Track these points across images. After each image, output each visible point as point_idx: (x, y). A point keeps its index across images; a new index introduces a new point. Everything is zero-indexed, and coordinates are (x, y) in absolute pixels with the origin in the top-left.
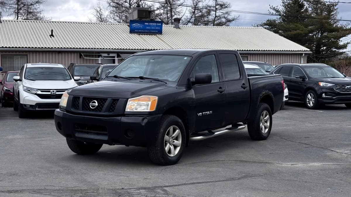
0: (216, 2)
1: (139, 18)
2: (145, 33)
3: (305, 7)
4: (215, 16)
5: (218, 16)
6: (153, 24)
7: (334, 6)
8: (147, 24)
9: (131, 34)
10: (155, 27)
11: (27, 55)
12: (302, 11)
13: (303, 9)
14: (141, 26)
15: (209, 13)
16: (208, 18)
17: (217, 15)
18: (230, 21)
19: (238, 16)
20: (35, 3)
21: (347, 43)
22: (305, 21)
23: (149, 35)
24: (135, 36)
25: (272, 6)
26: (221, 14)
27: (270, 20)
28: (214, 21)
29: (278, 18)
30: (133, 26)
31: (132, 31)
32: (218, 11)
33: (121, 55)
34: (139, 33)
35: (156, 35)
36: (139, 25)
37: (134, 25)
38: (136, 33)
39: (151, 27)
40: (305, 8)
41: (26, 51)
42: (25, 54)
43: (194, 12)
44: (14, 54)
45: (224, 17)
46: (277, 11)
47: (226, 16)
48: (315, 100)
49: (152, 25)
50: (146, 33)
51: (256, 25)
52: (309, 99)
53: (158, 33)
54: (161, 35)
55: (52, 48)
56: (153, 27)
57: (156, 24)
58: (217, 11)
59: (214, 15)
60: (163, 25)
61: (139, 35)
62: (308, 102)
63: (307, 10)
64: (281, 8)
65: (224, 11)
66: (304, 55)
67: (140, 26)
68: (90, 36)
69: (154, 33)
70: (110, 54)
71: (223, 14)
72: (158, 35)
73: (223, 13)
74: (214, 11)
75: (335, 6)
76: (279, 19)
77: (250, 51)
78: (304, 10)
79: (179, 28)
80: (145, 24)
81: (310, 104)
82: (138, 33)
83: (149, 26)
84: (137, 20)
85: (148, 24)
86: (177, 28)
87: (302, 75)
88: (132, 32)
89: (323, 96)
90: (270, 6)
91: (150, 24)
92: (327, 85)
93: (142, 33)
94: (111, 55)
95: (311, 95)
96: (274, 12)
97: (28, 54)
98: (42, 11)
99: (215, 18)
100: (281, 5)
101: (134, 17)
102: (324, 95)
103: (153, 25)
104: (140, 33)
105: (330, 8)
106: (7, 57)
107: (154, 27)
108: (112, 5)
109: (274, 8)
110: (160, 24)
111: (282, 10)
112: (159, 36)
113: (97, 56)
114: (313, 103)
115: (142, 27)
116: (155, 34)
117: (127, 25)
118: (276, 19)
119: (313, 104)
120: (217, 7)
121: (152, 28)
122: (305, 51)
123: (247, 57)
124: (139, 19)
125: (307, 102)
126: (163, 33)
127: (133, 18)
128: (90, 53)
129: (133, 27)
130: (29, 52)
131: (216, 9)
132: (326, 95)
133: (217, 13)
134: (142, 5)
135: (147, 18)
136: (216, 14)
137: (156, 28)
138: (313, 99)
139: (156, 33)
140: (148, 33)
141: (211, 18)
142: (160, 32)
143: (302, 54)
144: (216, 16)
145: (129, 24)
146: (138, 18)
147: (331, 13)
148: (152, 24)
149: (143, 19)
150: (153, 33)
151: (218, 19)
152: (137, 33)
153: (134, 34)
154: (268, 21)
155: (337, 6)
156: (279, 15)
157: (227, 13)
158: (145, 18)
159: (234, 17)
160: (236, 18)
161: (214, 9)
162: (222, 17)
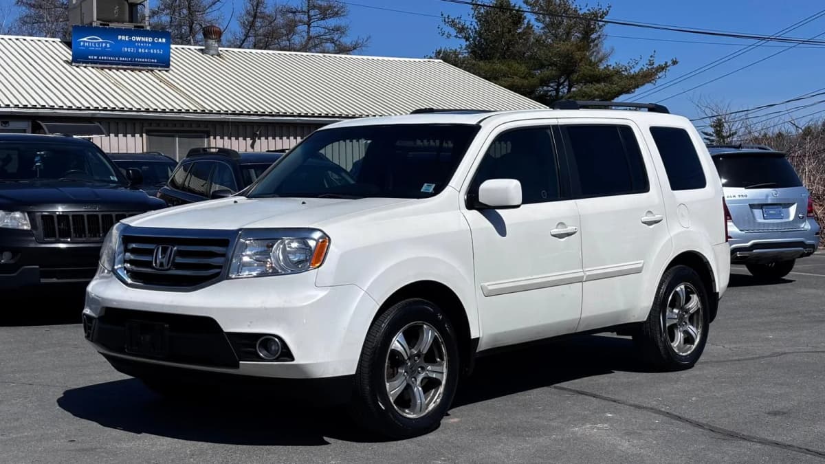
1: (100, 22)
2: (119, 64)
3: (526, 21)
6: (143, 39)
7: (599, 19)
8: (123, 38)
9: (78, 66)
10: (149, 48)
12: (519, 31)
13: (520, 28)
14: (106, 43)
15: (291, 28)
16: (289, 40)
17: (313, 32)
18: (345, 50)
19: (365, 39)
23: (133, 70)
24: (88, 73)
25: (449, 16)
26: (322, 31)
28: (305, 48)
29: (464, 47)
30: (82, 44)
31: (80, 58)
32: (315, 24)
33: (42, 124)
34: (101, 63)
35: (152, 71)
36: (101, 40)
37: (85, 39)
38: (92, 63)
39: (138, 48)
40: (525, 26)
43: (252, 25)
45: (331, 41)
46: (459, 28)
47: (336, 36)
49: (141, 42)
50: (123, 64)
53: (157, 66)
54: (167, 71)
56: (142, 47)
57: (150, 39)
58: (312, 24)
59: (305, 34)
60: (172, 45)
61: (103, 69)
63: (529, 27)
64: (470, 23)
65: (332, 22)
67: (104, 45)
69: (146, 66)
71: (327, 31)
72: (156, 71)
73: (328, 29)
74: (304, 23)
76: (465, 49)
78: (522, 29)
79: (219, 55)
80: (120, 37)
82: (98, 65)
83: (130, 43)
84: (94, 25)
85: (127, 37)
86: (212, 56)
88: (79, 62)
90: (442, 15)
91: (134, 38)
93: (111, 64)
94: (12, 124)
96: (453, 32)
100: (471, 15)
101: (84, 19)
103: (143, 42)
104: (106, 64)
105: (589, 25)
107: (145, 48)
109: (453, 21)
110: (164, 40)
111: (472, 28)
112: (163, 74)
115: (108, 45)
116: (150, 68)
118: (459, 50)
120: (312, 13)
121: (140, 50)
124: (101, 24)
126: (171, 67)
127: (82, 21)
129: (84, 45)
131: (310, 18)
133: (312, 29)
135: (123, 22)
136: (308, 32)
137: (152, 51)
139: (151, 66)
140: (128, 65)
141: (296, 40)
142: (165, 63)
144: (310, 38)
147: (592, 34)
148: (138, 39)
149: (112, 25)
150: (141, 65)
152: (96, 63)
153: (86, 67)
156: (464, 40)
157: (337, 29)
158: (118, 22)
159: (356, 39)
160: (360, 41)
161: (305, 18)
162: (327, 39)
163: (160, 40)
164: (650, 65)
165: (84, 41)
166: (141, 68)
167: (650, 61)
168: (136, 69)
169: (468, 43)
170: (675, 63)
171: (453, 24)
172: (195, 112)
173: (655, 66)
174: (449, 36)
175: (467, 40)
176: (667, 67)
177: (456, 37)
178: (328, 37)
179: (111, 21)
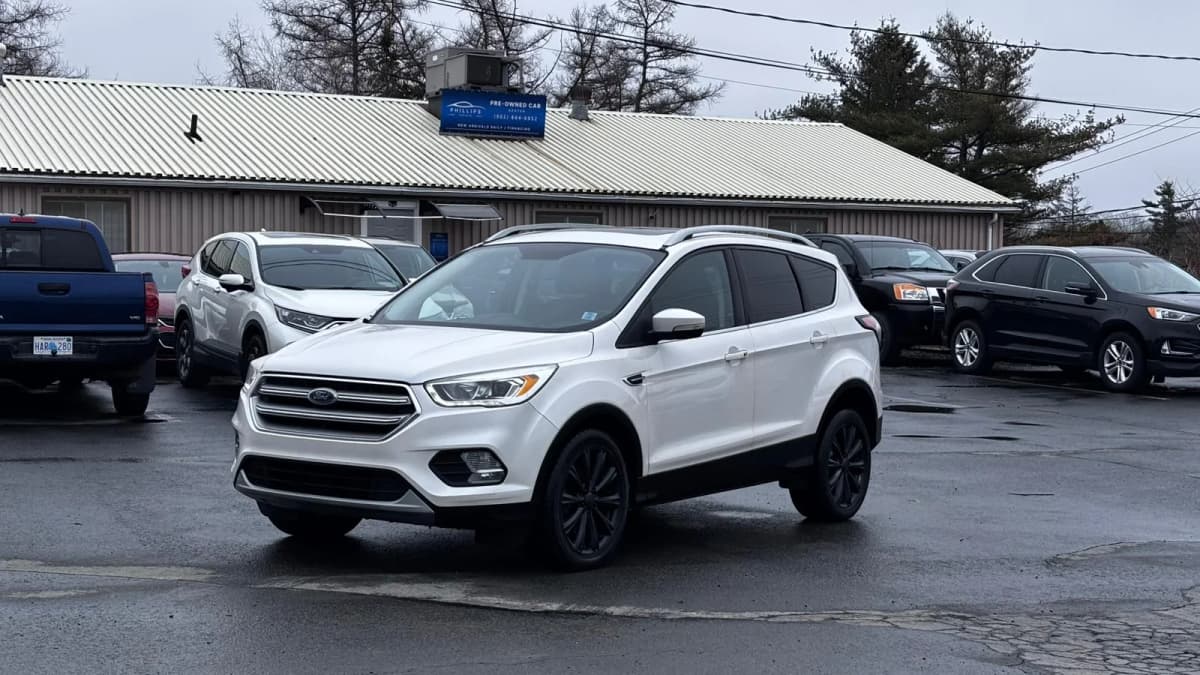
0: (646, 33)
1: (470, 85)
2: (490, 133)
3: (919, 58)
4: (641, 80)
5: (652, 81)
6: (517, 105)
7: (1022, 60)
8: (496, 103)
9: (446, 136)
10: (523, 115)
11: (128, 201)
12: (909, 71)
13: (910, 67)
14: (477, 109)
15: (623, 69)
17: (650, 75)
18: (692, 99)
19: (719, 86)
20: (28, 16)
21: (1063, 182)
22: (917, 103)
23: (504, 140)
24: (459, 145)
25: (820, 53)
26: (662, 73)
27: (813, 99)
28: (641, 95)
29: (839, 93)
30: (452, 110)
31: (448, 127)
32: (653, 64)
33: (436, 205)
34: (470, 132)
35: (526, 141)
36: (472, 106)
37: (455, 105)
38: (461, 132)
39: (511, 114)
40: (918, 64)
41: (126, 188)
42: (121, 195)
44: (86, 194)
45: (673, 86)
46: (832, 67)
47: (680, 81)
48: (1135, 363)
49: (514, 108)
50: (495, 134)
51: (769, 115)
52: (1111, 360)
53: (529, 136)
54: (541, 141)
55: (212, 178)
56: (515, 114)
57: (525, 105)
58: (649, 64)
59: (640, 77)
60: (547, 109)
61: (472, 138)
62: (1108, 368)
63: (923, 69)
64: (849, 61)
65: (676, 63)
66: (996, 216)
67: (475, 111)
68: (315, 139)
69: (519, 135)
70: (399, 203)
71: (668, 74)
72: (530, 142)
73: (671, 72)
74: (639, 62)
75: (1026, 57)
76: (840, 96)
77: (834, 200)
78: (913, 68)
79: (588, 120)
80: (492, 103)
81: (1115, 374)
82: (468, 135)
83: (503, 110)
84: (464, 89)
85: (499, 104)
86: (581, 120)
87: (1086, 285)
88: (447, 131)
89: (1165, 350)
91: (507, 104)
92: (1175, 316)
93: (481, 133)
94: (400, 205)
95: (1119, 348)
96: (825, 73)
97: (131, 195)
98: (56, 44)
99: (642, 86)
100: (849, 51)
101: (450, 80)
102: (1165, 347)
103: (517, 108)
104: (476, 132)
105: (1008, 65)
106: (62, 207)
107: (518, 114)
108: (287, 32)
109: (825, 59)
110: (539, 106)
111: (851, 67)
112: (536, 144)
113: (356, 209)
114: (1127, 373)
115: (479, 112)
116: (522, 138)
117: (420, 105)
118: (832, 97)
119: (1126, 376)
120: (649, 49)
121: (512, 117)
122: (999, 205)
123: (825, 221)
124: (473, 87)
125: (1107, 371)
126: (546, 136)
127: (447, 83)
128: (332, 199)
129: (453, 112)
130: (137, 189)
131: (646, 56)
132: (1172, 348)
133: (648, 70)
134: (403, 35)
135: (495, 85)
136: (644, 74)
137: (525, 118)
138: (1128, 359)
139: (524, 135)
140: (499, 134)
141: (632, 85)
142: (538, 132)
143: (990, 215)
144: (645, 81)
145: (427, 102)
146: (469, 81)
147: (1011, 80)
148: (512, 104)
149: (485, 88)
150: (515, 135)
151: (651, 93)
152: (465, 132)
153: (454, 136)
154: (806, 100)
155: (1031, 58)
156: (838, 83)
157: (683, 72)
158: (489, 84)
159: (707, 86)
160: (712, 90)
161: (641, 57)
162: (667, 84)
163: (535, 106)
164: (1088, 122)
165: (454, 107)
166: (514, 137)
167: (1088, 117)
168: (508, 140)
169: (844, 88)
170: (1120, 121)
171: (826, 62)
172: (589, 192)
173: (1095, 125)
174: (819, 79)
175: (843, 82)
176: (1111, 125)
177: (829, 79)
178: (671, 81)
179: (484, 84)
